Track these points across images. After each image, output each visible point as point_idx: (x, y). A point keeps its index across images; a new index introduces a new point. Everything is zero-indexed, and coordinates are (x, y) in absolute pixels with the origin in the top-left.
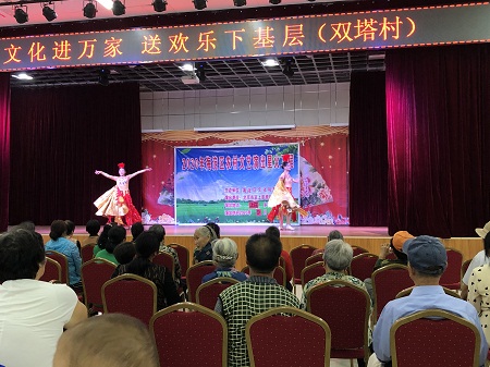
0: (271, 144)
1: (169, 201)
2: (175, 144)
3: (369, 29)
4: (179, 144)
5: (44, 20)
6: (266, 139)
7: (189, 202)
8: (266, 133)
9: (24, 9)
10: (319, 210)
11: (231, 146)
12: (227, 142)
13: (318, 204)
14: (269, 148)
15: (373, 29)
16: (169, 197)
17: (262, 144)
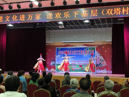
0: (86, 47)
1: (54, 64)
2: (56, 46)
3: (118, 11)
4: (57, 46)
5: (17, 8)
6: (85, 45)
8: (85, 43)
9: (11, 5)
10: (102, 68)
11: (74, 47)
13: (102, 66)
14: (86, 48)
15: (120, 11)
16: (54, 63)
17: (84, 47)
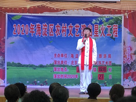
0: (96, 14)
2: (7, 10)
4: (11, 10)
6: (93, 10)
7: (19, 65)
8: (94, 5)
12: (57, 10)
17: (90, 14)
